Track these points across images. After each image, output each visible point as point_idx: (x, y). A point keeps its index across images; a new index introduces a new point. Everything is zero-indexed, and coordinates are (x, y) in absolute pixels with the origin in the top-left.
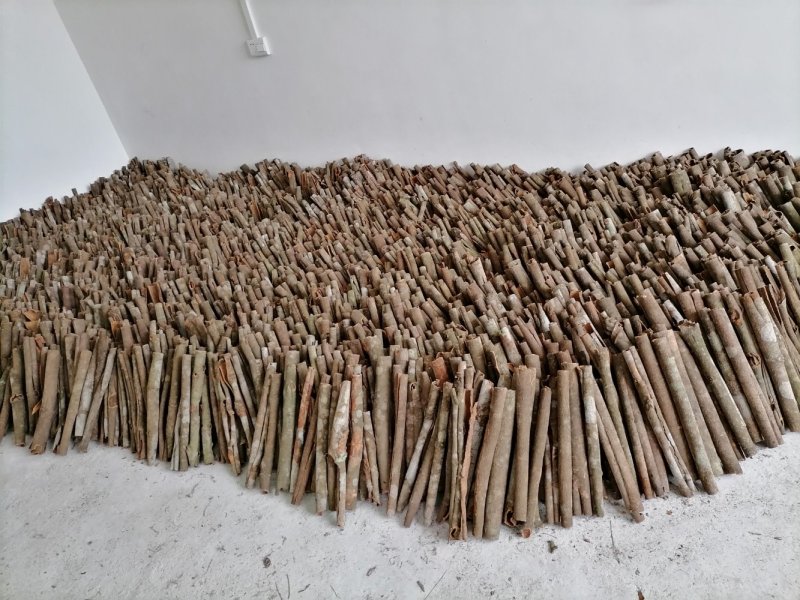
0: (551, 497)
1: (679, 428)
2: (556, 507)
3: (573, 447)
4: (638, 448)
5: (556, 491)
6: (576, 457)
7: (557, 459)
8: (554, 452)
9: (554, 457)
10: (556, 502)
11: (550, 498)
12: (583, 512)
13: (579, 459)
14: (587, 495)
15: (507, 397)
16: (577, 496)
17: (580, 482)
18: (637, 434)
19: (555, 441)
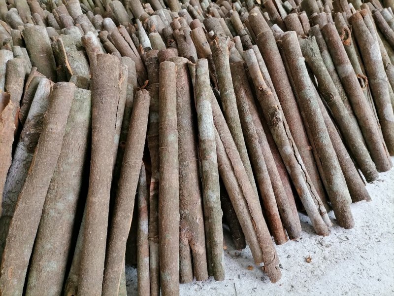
0: (147, 260)
1: (308, 148)
2: (154, 274)
3: (181, 178)
4: (265, 175)
5: (154, 248)
6: (185, 193)
7: (157, 197)
8: (152, 186)
9: (152, 194)
10: (154, 266)
11: (144, 260)
12: (195, 275)
13: (190, 195)
14: (201, 249)
15: (75, 100)
16: (187, 252)
17: (191, 230)
18: (262, 157)
19: (154, 171)
